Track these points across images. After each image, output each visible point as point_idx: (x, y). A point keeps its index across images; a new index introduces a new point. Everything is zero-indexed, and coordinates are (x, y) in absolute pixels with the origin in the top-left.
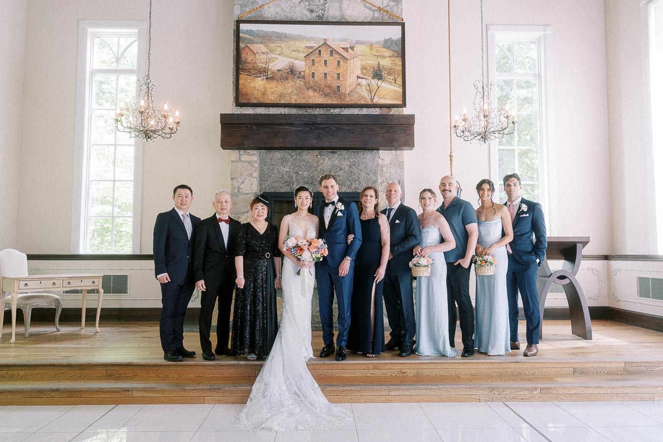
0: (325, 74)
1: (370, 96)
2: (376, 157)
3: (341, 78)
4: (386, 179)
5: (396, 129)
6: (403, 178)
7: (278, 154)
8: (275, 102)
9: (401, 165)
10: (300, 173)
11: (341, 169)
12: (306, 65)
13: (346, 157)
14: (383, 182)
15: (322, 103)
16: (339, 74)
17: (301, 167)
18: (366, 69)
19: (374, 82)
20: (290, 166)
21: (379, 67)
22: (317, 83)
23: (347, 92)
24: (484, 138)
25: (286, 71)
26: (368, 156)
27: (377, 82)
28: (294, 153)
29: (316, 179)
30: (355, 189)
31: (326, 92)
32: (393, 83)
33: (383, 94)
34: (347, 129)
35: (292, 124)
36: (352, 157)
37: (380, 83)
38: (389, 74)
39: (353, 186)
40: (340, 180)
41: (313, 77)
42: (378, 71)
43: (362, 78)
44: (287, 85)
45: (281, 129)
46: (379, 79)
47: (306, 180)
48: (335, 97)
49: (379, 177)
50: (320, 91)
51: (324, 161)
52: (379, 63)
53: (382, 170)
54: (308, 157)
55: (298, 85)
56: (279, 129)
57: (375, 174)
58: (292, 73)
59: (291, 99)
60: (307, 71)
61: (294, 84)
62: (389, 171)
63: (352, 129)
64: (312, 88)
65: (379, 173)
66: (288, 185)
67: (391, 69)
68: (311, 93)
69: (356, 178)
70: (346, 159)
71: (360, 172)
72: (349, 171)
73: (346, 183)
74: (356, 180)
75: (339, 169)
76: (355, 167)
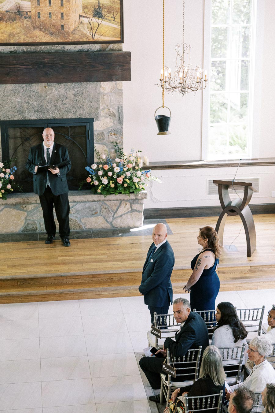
0: (50, 13)
1: (91, 33)
2: (98, 86)
3: (64, 17)
4: (107, 106)
5: (115, 65)
6: (122, 104)
7: (10, 87)
8: (5, 42)
9: (120, 93)
10: (31, 102)
11: (67, 98)
12: (32, 5)
13: (71, 87)
14: (104, 109)
15: (48, 41)
16: (62, 14)
17: (31, 97)
18: (87, 8)
19: (95, 20)
20: (21, 96)
21: (99, 6)
22: (43, 22)
23: (71, 30)
24: (183, 91)
25: (13, 12)
26: (90, 86)
27: (97, 20)
28: (24, 85)
29: (46, 107)
30: (80, 115)
31: (51, 31)
32: (112, 21)
33: (103, 31)
34: (71, 66)
35: (22, 64)
37: (100, 21)
38: (109, 12)
39: (78, 113)
40: (66, 108)
41: (39, 17)
42: (98, 9)
43: (84, 17)
44: (15, 25)
45: (13, 68)
46: (99, 17)
47: (36, 109)
48: (60, 36)
49: (101, 105)
50: (45, 30)
51: (52, 91)
52: (99, 1)
53: (104, 98)
54: (37, 88)
55: (25, 25)
56: (10, 68)
57: (97, 102)
58: (19, 14)
59: (19, 38)
60: (33, 12)
61: (22, 24)
62: (110, 99)
63: (76, 66)
64: (38, 27)
65: (101, 101)
66: (20, 114)
67: (110, 8)
68: (37, 32)
69: (81, 106)
70: (71, 89)
71: (84, 100)
72: (74, 99)
73: (72, 110)
74: (80, 108)
75: (65, 98)
76: (79, 95)
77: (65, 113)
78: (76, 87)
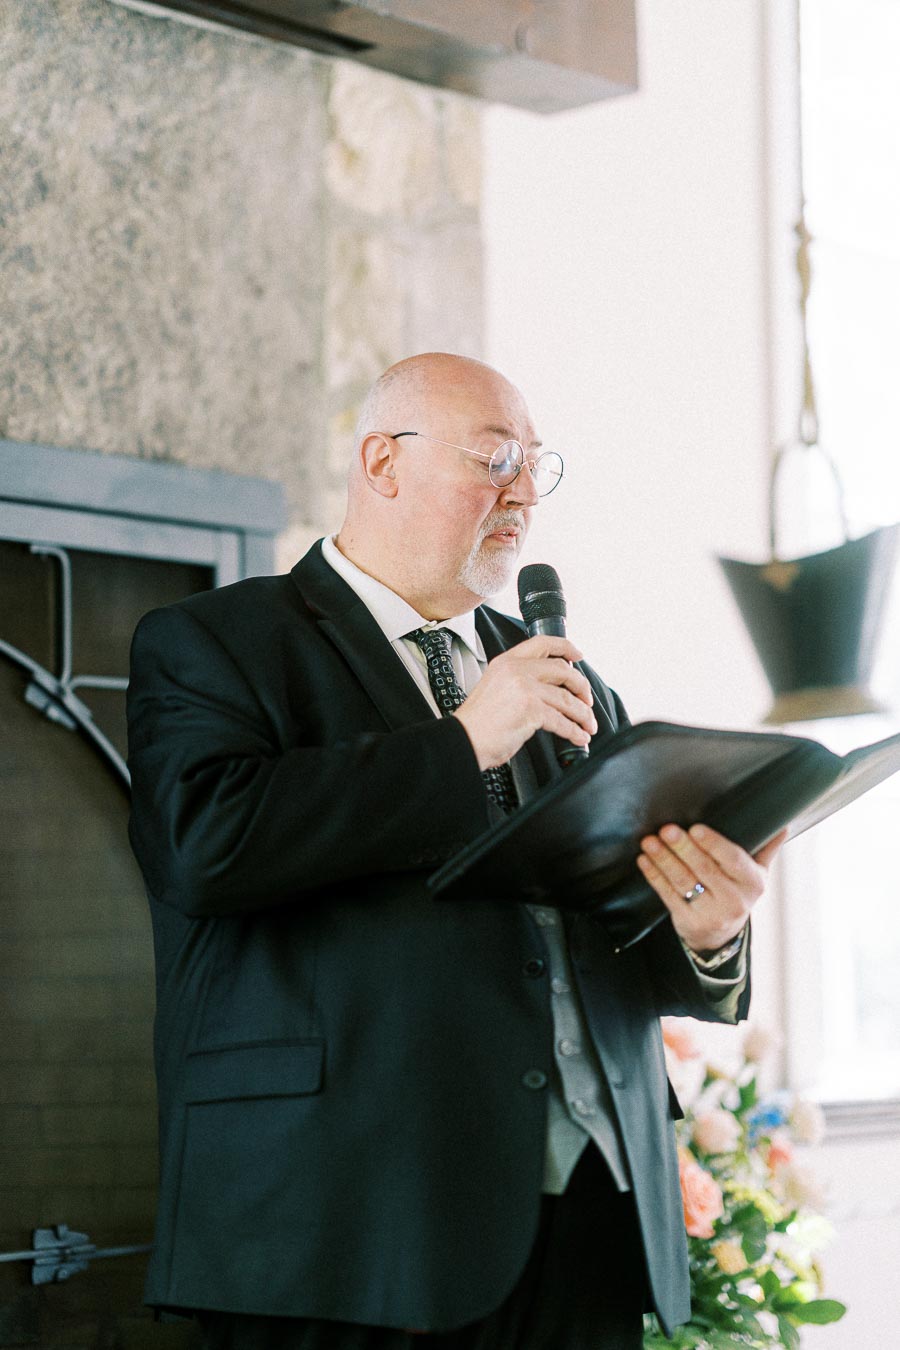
11: (42, 188)
13: (90, 59)
30: (159, 428)
36: (137, 71)
39: (147, 395)
40: (36, 307)
49: (335, 339)
53: (360, 270)
57: (307, 295)
69: (169, 314)
70: (89, 85)
71: (195, 255)
72: (111, 217)
73: (86, 348)
74: (167, 337)
75: (27, 182)
76: (154, 185)
77: (21, 376)
78: (130, 78)
